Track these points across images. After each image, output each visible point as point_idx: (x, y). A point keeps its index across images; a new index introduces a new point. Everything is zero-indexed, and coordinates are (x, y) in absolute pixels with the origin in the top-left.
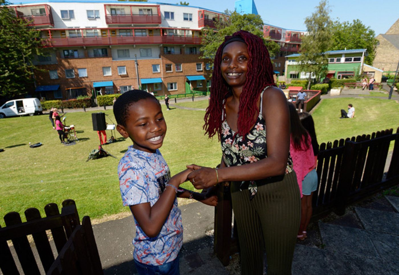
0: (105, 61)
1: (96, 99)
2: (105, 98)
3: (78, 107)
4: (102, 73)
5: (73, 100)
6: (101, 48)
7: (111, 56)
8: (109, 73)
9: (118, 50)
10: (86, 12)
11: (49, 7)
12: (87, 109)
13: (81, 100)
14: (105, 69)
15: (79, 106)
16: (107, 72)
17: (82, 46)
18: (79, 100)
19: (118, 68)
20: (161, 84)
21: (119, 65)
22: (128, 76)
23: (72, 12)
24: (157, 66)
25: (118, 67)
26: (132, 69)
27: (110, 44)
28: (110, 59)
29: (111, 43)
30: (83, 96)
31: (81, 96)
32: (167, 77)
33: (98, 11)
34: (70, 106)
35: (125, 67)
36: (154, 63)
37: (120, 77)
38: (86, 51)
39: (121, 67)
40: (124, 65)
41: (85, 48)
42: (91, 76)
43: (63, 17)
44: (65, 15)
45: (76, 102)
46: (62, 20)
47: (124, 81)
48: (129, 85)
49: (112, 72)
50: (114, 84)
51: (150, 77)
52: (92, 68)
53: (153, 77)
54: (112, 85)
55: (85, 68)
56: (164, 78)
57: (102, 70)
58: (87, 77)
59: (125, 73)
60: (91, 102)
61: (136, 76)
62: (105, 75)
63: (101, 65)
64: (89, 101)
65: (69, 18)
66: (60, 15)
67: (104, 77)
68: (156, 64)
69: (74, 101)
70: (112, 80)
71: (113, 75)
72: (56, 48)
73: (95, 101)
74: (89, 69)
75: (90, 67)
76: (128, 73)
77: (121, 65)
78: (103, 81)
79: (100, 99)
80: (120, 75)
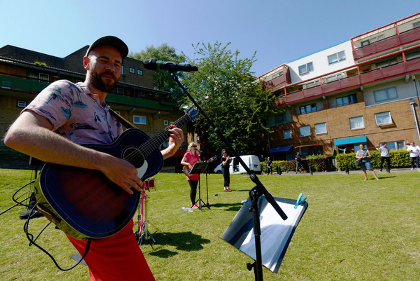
0: (354, 109)
1: (336, 160)
2: (351, 157)
4: (349, 126)
6: (347, 94)
7: (362, 100)
8: (360, 125)
9: (374, 92)
10: (326, 58)
11: (287, 68)
13: (312, 160)
14: (352, 120)
17: (320, 97)
18: (309, 160)
19: (375, 116)
21: (377, 112)
22: (395, 126)
23: (310, 64)
25: (375, 114)
26: (404, 114)
27: (361, 85)
28: (361, 103)
29: (363, 82)
30: (316, 154)
31: (313, 155)
33: (343, 51)
35: (390, 113)
37: (379, 128)
38: (326, 101)
39: (382, 114)
41: (324, 97)
42: (332, 131)
43: (300, 72)
44: (302, 70)
46: (300, 76)
47: (389, 134)
48: (399, 140)
49: (366, 123)
50: (367, 139)
52: (334, 121)
54: (366, 141)
55: (325, 123)
57: (348, 122)
58: (327, 134)
59: (390, 122)
60: (326, 163)
61: (415, 124)
62: (352, 129)
63: (347, 115)
64: (323, 162)
65: (307, 71)
66: (297, 72)
67: (352, 131)
70: (364, 135)
71: (366, 127)
72: (291, 105)
73: (333, 162)
74: (330, 122)
75: (331, 121)
76: (395, 122)
77: (381, 111)
78: (350, 137)
79: (342, 159)
80: (380, 126)
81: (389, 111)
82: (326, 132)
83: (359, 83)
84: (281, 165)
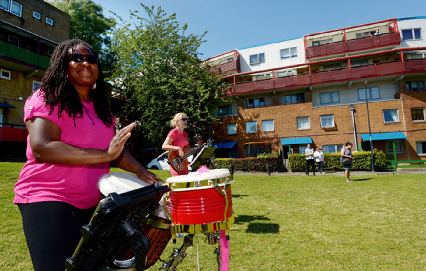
0: (302, 108)
1: (287, 160)
3: (256, 169)
4: (296, 126)
5: (251, 158)
6: (296, 93)
7: (310, 101)
8: (306, 126)
9: (320, 94)
10: (279, 52)
11: (238, 55)
12: (272, 174)
13: (263, 159)
14: (299, 120)
15: (259, 168)
16: (302, 124)
17: (271, 91)
18: (260, 159)
19: (321, 118)
20: (403, 142)
21: (323, 114)
22: (337, 130)
23: (262, 55)
24: (392, 113)
25: (321, 116)
26: (345, 119)
27: (311, 84)
28: (309, 104)
29: (313, 82)
30: (267, 153)
31: (264, 153)
32: (414, 131)
33: (295, 48)
34: (246, 168)
35: (333, 116)
36: (386, 108)
37: (323, 130)
38: (276, 97)
39: (326, 116)
40: (332, 113)
41: (274, 92)
42: (280, 130)
43: (251, 62)
44: (253, 60)
45: (256, 161)
46: (250, 66)
47: (331, 137)
48: (339, 143)
49: (311, 124)
50: (312, 141)
51: (378, 131)
52: (282, 118)
53: (385, 130)
55: (273, 120)
56: (407, 132)
57: (296, 122)
58: (274, 132)
59: (333, 125)
60: (278, 163)
61: (353, 129)
62: (299, 129)
63: (295, 114)
64: (275, 162)
65: (258, 63)
66: (248, 61)
67: (298, 131)
68: (390, 108)
69: (253, 160)
70: (309, 136)
71: (312, 128)
72: (239, 97)
73: (284, 163)
74: (278, 120)
75: (279, 118)
76: (337, 125)
77: (326, 113)
78: (296, 137)
79: (295, 160)
80: (324, 129)
81: (333, 115)
82: (273, 130)
83: (309, 83)
84: (228, 163)
